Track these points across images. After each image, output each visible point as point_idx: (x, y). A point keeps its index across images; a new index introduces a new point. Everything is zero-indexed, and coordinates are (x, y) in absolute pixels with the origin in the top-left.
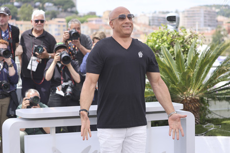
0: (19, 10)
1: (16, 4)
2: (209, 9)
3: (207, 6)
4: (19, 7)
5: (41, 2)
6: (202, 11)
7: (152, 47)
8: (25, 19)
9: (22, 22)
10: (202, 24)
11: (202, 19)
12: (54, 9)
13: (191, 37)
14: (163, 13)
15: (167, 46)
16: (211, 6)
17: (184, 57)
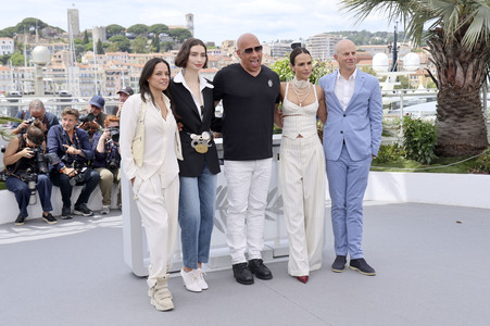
0: (131, 41)
1: (127, 34)
2: (335, 37)
3: (333, 33)
4: (130, 38)
5: (154, 32)
6: (328, 39)
8: (138, 52)
9: (135, 55)
10: (328, 53)
11: (328, 48)
12: (170, 39)
13: (317, 65)
14: (286, 42)
16: (337, 33)
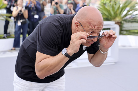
7: (103, 3)
15: (108, 2)
17: (115, 6)
